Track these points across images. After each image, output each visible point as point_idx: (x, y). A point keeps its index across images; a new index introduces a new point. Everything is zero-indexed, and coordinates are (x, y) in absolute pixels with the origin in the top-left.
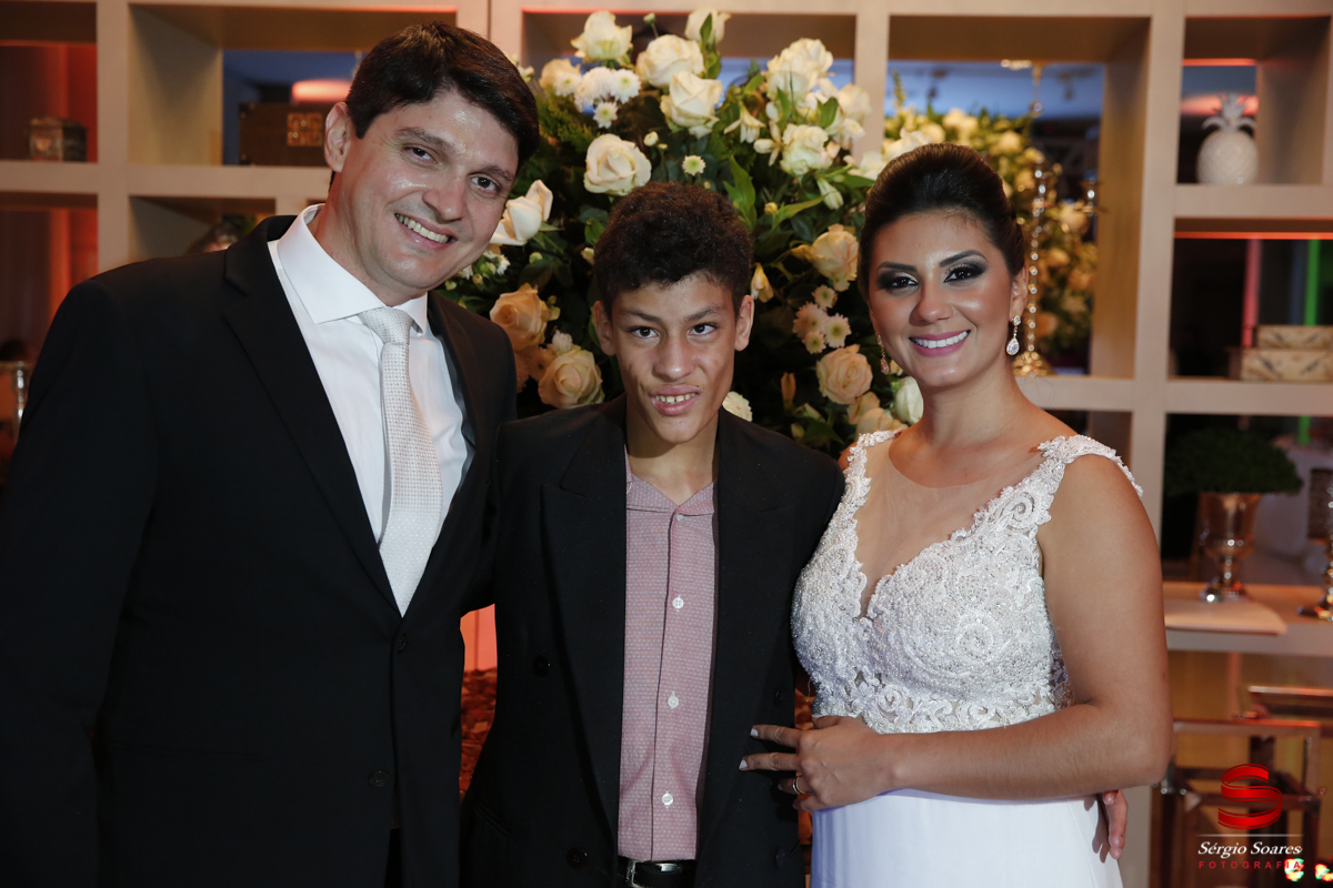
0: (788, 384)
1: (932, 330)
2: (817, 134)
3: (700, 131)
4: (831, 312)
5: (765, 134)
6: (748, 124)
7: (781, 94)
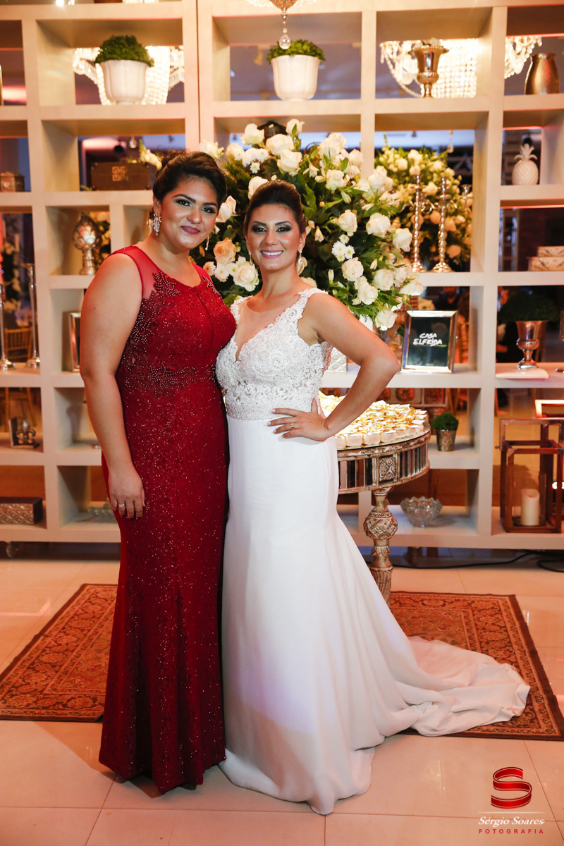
0: (331, 275)
1: (270, 248)
2: (341, 174)
3: (293, 174)
4: (347, 245)
5: (319, 174)
6: (313, 170)
7: (325, 157)
